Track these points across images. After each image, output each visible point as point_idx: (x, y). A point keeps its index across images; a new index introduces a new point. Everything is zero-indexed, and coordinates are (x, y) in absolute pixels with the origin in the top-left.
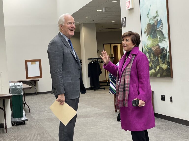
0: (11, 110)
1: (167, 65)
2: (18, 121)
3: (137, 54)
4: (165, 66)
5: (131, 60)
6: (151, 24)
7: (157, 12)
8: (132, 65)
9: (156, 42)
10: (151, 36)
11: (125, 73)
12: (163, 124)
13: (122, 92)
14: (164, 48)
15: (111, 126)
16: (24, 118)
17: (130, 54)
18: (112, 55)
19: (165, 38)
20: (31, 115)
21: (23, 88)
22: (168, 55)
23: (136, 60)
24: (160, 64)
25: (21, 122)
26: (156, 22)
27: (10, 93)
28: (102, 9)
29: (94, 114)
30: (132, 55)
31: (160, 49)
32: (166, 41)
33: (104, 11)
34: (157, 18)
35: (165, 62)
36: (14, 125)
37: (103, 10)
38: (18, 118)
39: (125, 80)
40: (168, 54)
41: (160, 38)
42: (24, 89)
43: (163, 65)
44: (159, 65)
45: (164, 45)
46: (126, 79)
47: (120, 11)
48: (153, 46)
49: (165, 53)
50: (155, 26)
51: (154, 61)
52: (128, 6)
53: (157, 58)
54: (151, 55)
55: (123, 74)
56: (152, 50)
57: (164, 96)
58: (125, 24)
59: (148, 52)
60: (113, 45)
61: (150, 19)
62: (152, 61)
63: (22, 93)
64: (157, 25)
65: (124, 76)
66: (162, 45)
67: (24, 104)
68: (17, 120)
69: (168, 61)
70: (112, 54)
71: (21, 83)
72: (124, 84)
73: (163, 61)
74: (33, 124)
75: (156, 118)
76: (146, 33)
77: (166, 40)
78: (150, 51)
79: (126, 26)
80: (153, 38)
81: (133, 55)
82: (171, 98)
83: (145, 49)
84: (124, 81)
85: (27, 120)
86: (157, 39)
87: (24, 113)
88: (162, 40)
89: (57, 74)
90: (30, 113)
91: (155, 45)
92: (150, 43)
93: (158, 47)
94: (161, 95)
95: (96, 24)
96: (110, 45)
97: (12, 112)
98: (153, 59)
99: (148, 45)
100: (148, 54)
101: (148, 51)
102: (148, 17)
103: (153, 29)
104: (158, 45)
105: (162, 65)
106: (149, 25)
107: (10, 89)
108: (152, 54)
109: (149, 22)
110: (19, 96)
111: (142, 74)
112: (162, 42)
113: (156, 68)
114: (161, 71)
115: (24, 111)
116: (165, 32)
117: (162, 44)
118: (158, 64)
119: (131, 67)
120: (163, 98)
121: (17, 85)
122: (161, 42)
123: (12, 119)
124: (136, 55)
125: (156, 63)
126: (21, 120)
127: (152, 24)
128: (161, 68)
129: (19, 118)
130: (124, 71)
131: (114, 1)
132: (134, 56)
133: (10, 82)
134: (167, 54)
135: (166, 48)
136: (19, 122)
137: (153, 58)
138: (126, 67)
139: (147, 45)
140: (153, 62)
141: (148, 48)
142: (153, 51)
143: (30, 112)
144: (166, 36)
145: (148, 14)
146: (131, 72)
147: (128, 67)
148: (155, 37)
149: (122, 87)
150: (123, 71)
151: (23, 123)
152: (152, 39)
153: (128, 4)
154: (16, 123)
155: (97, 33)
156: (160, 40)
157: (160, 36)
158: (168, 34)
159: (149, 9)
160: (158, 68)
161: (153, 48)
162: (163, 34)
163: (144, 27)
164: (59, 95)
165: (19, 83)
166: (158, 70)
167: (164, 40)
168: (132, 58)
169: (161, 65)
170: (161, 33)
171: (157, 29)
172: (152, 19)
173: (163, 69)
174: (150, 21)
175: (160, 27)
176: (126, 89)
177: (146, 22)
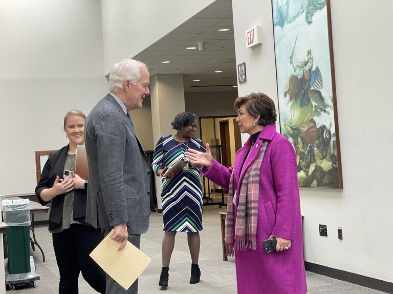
0: (5, 257)
1: (331, 162)
2: (19, 280)
3: (271, 139)
4: (327, 164)
5: (259, 152)
6: (297, 78)
7: (309, 53)
8: (263, 162)
9: (309, 115)
10: (299, 101)
11: (247, 178)
12: (324, 284)
13: (244, 218)
14: (324, 126)
15: (216, 290)
16: (31, 274)
17: (258, 139)
18: (217, 140)
19: (325, 106)
20: (47, 267)
21: (30, 210)
22: (334, 142)
23: (270, 152)
24: (316, 159)
25: (26, 282)
26: (308, 74)
27: (3, 221)
28: (197, 46)
29: (180, 264)
30: (262, 141)
31: (316, 128)
32: (328, 113)
33: (200, 49)
34: (309, 64)
35: (326, 156)
36: (12, 289)
37: (198, 48)
38: (19, 274)
39: (249, 193)
40: (333, 139)
41: (315, 106)
42: (33, 212)
43: (323, 161)
44: (315, 161)
45: (325, 120)
46: (251, 191)
47: (234, 50)
48: (303, 123)
49: (327, 137)
50: (306, 81)
51: (304, 154)
52: (249, 40)
53: (310, 147)
54: (299, 141)
55: (244, 181)
56: (300, 131)
57: (326, 226)
58: (244, 77)
59: (291, 136)
60: (218, 120)
61: (296, 67)
62: (299, 154)
63: (28, 221)
64: (310, 80)
65: (247, 185)
66: (320, 120)
67: (33, 243)
68: (17, 277)
69: (334, 154)
70: (217, 138)
71: (27, 201)
72: (247, 202)
73: (322, 154)
74: (51, 287)
75: (307, 273)
76: (288, 95)
77: (328, 109)
78: (296, 132)
79: (245, 80)
80: (302, 105)
81: (264, 141)
82: (340, 232)
83: (286, 128)
84: (245, 194)
85: (38, 278)
86: (310, 108)
87: (32, 264)
88: (321, 111)
89: (116, 182)
90: (44, 263)
91: (305, 121)
92: (295, 117)
93: (312, 124)
94: (320, 225)
95: (184, 75)
96: (212, 120)
97: (7, 261)
98: (301, 150)
99: (291, 120)
100: (292, 140)
101: (291, 132)
102: (291, 62)
103: (302, 87)
104: (313, 121)
105: (322, 163)
106: (293, 79)
107: (2, 212)
108: (300, 139)
109: (293, 73)
110: (23, 227)
111: (281, 181)
112: (321, 114)
113: (309, 168)
114: (318, 174)
115: (32, 259)
116: (327, 93)
117: (321, 118)
118: (313, 160)
119: (261, 167)
120: (323, 232)
121: (19, 204)
122: (319, 114)
123: (6, 275)
124: (269, 141)
125: (309, 157)
126: (26, 279)
127: (300, 77)
128: (318, 168)
129: (23, 275)
130: (246, 175)
131: (221, 30)
132: (266, 143)
133: (3, 198)
134: (330, 139)
135: (328, 126)
136: (21, 282)
137: (302, 148)
138: (249, 167)
139: (289, 120)
140: (302, 156)
141: (291, 126)
142: (302, 132)
143: (44, 261)
144: (329, 101)
145: (291, 58)
146: (260, 176)
147: (254, 166)
148: (306, 103)
149: (243, 208)
150: (243, 173)
151: (29, 285)
152: (301, 109)
153: (249, 36)
154: (15, 285)
155: (185, 94)
156: (316, 110)
157: (317, 103)
158: (332, 98)
159: (293, 47)
160: (312, 168)
161: (302, 127)
162: (322, 99)
163: (284, 84)
164: (117, 225)
165: (22, 200)
166: (313, 172)
167: (325, 111)
168: (261, 147)
169: (318, 161)
170: (317, 95)
171: (311, 87)
172: (299, 67)
173: (324, 170)
174: (295, 71)
175: (315, 84)
176: (253, 211)
177: (287, 72)
